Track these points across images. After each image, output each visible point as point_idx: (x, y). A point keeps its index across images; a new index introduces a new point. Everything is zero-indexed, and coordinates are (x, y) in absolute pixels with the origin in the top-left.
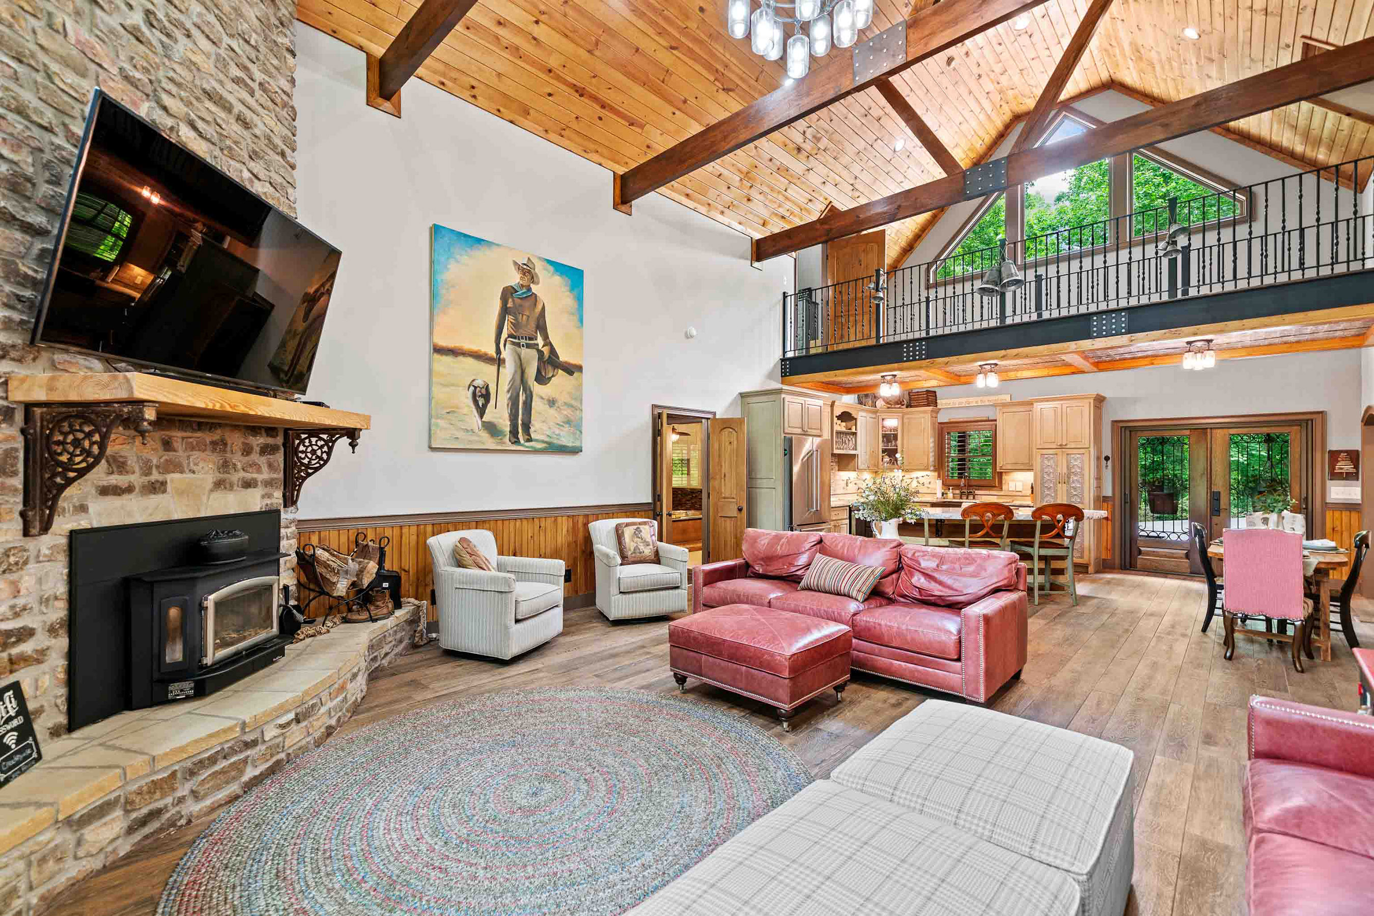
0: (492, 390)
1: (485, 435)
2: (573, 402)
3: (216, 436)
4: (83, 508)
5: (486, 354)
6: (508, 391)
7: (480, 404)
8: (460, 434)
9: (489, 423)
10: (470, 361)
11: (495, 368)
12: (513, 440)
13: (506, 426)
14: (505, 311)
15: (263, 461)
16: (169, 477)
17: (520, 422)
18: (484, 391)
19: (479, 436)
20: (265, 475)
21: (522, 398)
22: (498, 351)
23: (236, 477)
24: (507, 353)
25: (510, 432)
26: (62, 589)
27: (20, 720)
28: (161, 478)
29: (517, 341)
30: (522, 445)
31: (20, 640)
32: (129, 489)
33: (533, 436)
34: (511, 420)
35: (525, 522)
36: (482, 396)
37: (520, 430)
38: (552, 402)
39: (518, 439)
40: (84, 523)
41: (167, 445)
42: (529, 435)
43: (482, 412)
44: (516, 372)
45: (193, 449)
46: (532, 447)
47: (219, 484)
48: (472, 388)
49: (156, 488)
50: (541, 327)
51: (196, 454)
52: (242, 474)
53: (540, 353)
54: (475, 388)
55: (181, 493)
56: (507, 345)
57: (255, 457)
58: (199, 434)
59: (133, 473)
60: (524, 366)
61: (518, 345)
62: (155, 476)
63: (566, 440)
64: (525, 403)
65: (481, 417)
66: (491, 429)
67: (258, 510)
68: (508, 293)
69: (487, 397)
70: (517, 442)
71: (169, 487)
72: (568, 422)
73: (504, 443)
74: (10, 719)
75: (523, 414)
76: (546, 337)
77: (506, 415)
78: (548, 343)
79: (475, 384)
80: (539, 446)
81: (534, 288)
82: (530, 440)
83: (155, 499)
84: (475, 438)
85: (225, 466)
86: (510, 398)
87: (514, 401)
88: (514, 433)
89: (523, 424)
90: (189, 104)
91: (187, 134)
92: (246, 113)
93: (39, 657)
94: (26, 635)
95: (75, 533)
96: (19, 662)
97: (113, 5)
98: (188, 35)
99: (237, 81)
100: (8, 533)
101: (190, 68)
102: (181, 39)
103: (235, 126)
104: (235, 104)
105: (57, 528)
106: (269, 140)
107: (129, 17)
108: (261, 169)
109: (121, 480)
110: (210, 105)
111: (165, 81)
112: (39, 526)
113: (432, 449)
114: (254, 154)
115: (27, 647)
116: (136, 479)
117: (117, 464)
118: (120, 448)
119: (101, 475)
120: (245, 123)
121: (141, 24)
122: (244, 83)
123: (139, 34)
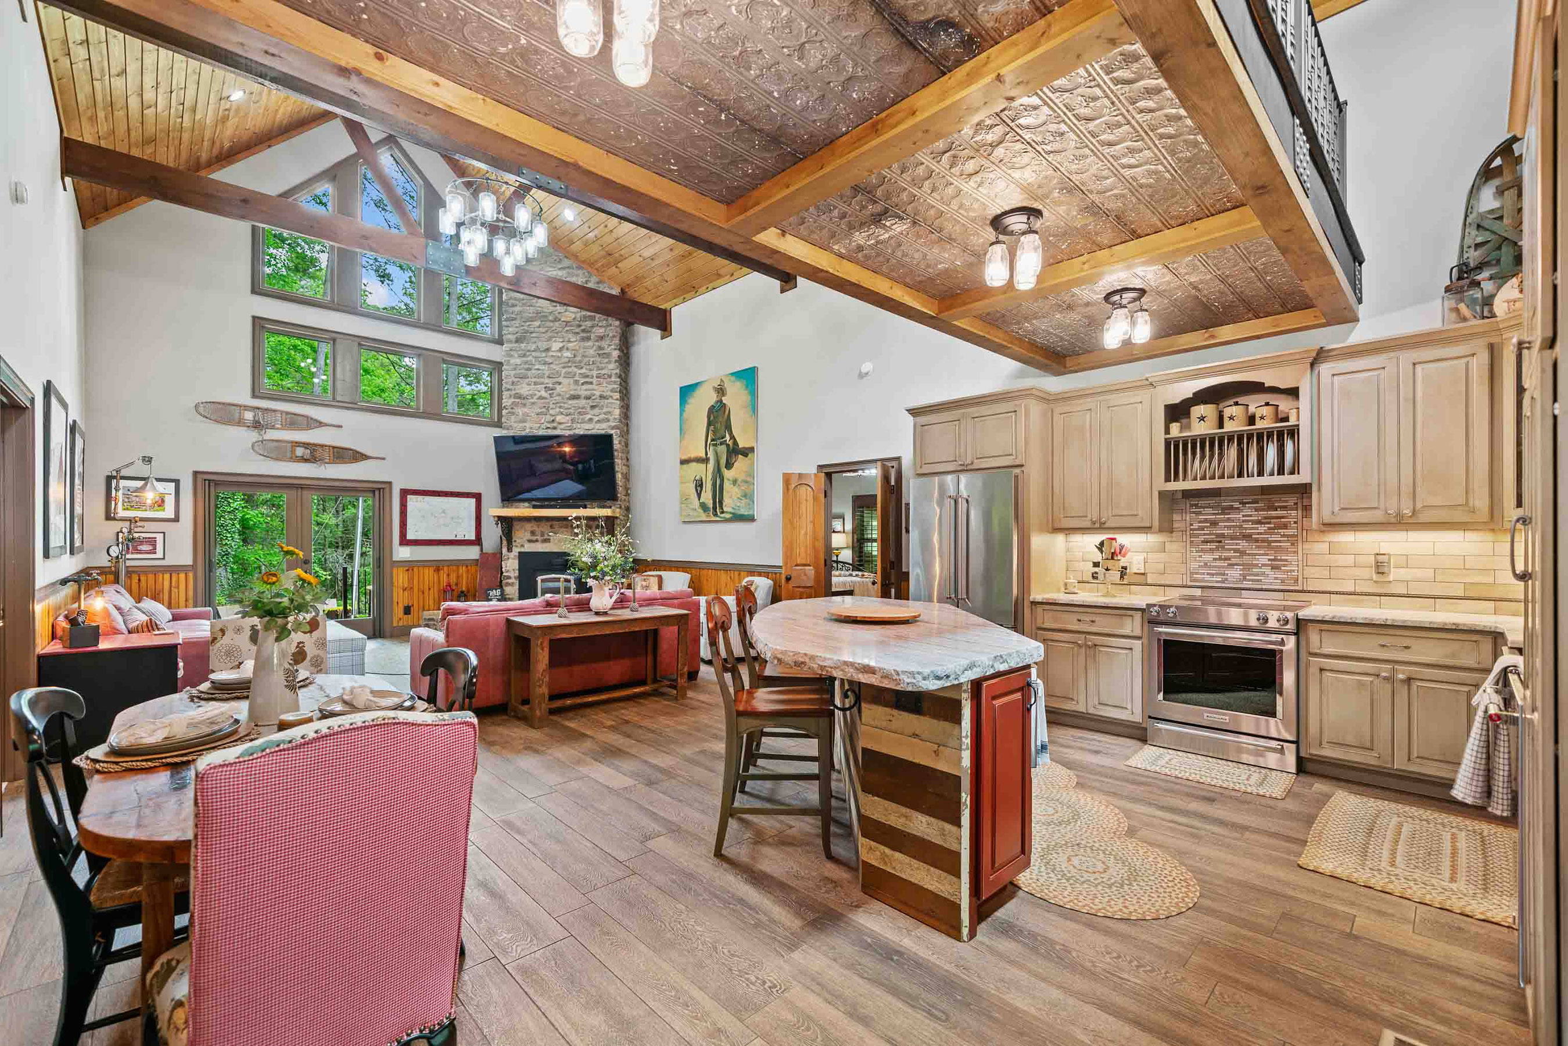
2: (748, 479)
4: (522, 546)
6: (711, 480)
7: (699, 491)
8: (690, 512)
10: (694, 464)
14: (709, 424)
16: (551, 538)
17: (717, 500)
18: (700, 482)
21: (718, 483)
22: (706, 453)
24: (711, 455)
25: (712, 508)
26: (517, 567)
28: (548, 538)
29: (715, 442)
31: (507, 579)
32: (537, 541)
33: (725, 509)
34: (713, 500)
36: (699, 486)
37: (717, 506)
38: (735, 482)
39: (716, 512)
40: (523, 550)
41: (551, 528)
42: (722, 509)
43: (699, 496)
45: (561, 527)
48: (695, 482)
49: (548, 541)
50: (728, 427)
53: (728, 445)
55: (554, 543)
56: (711, 447)
59: (538, 535)
61: (716, 445)
62: (546, 537)
63: (744, 511)
65: (699, 500)
66: (704, 506)
68: (711, 410)
69: (701, 486)
70: (716, 514)
71: (551, 541)
72: (745, 496)
74: (497, 596)
76: (731, 433)
77: (710, 497)
78: (732, 437)
79: (696, 478)
80: (728, 516)
81: (725, 400)
82: (723, 512)
83: (546, 545)
84: (695, 514)
87: (714, 485)
88: (715, 508)
89: (719, 501)
90: (560, 407)
91: (559, 418)
92: (588, 393)
93: (512, 584)
94: (509, 578)
95: (520, 553)
96: (508, 584)
97: (532, 396)
98: (560, 384)
99: (583, 384)
100: (505, 550)
101: (559, 395)
102: (558, 387)
103: (582, 402)
104: (583, 393)
105: (516, 550)
106: (601, 397)
107: (539, 394)
108: (596, 411)
109: (534, 538)
110: (570, 402)
111: (551, 406)
112: (510, 550)
113: (684, 522)
114: (593, 407)
115: (510, 581)
116: (539, 538)
117: (533, 533)
118: (535, 528)
119: (528, 536)
120: (588, 398)
121: (543, 393)
122: (587, 383)
123: (541, 398)
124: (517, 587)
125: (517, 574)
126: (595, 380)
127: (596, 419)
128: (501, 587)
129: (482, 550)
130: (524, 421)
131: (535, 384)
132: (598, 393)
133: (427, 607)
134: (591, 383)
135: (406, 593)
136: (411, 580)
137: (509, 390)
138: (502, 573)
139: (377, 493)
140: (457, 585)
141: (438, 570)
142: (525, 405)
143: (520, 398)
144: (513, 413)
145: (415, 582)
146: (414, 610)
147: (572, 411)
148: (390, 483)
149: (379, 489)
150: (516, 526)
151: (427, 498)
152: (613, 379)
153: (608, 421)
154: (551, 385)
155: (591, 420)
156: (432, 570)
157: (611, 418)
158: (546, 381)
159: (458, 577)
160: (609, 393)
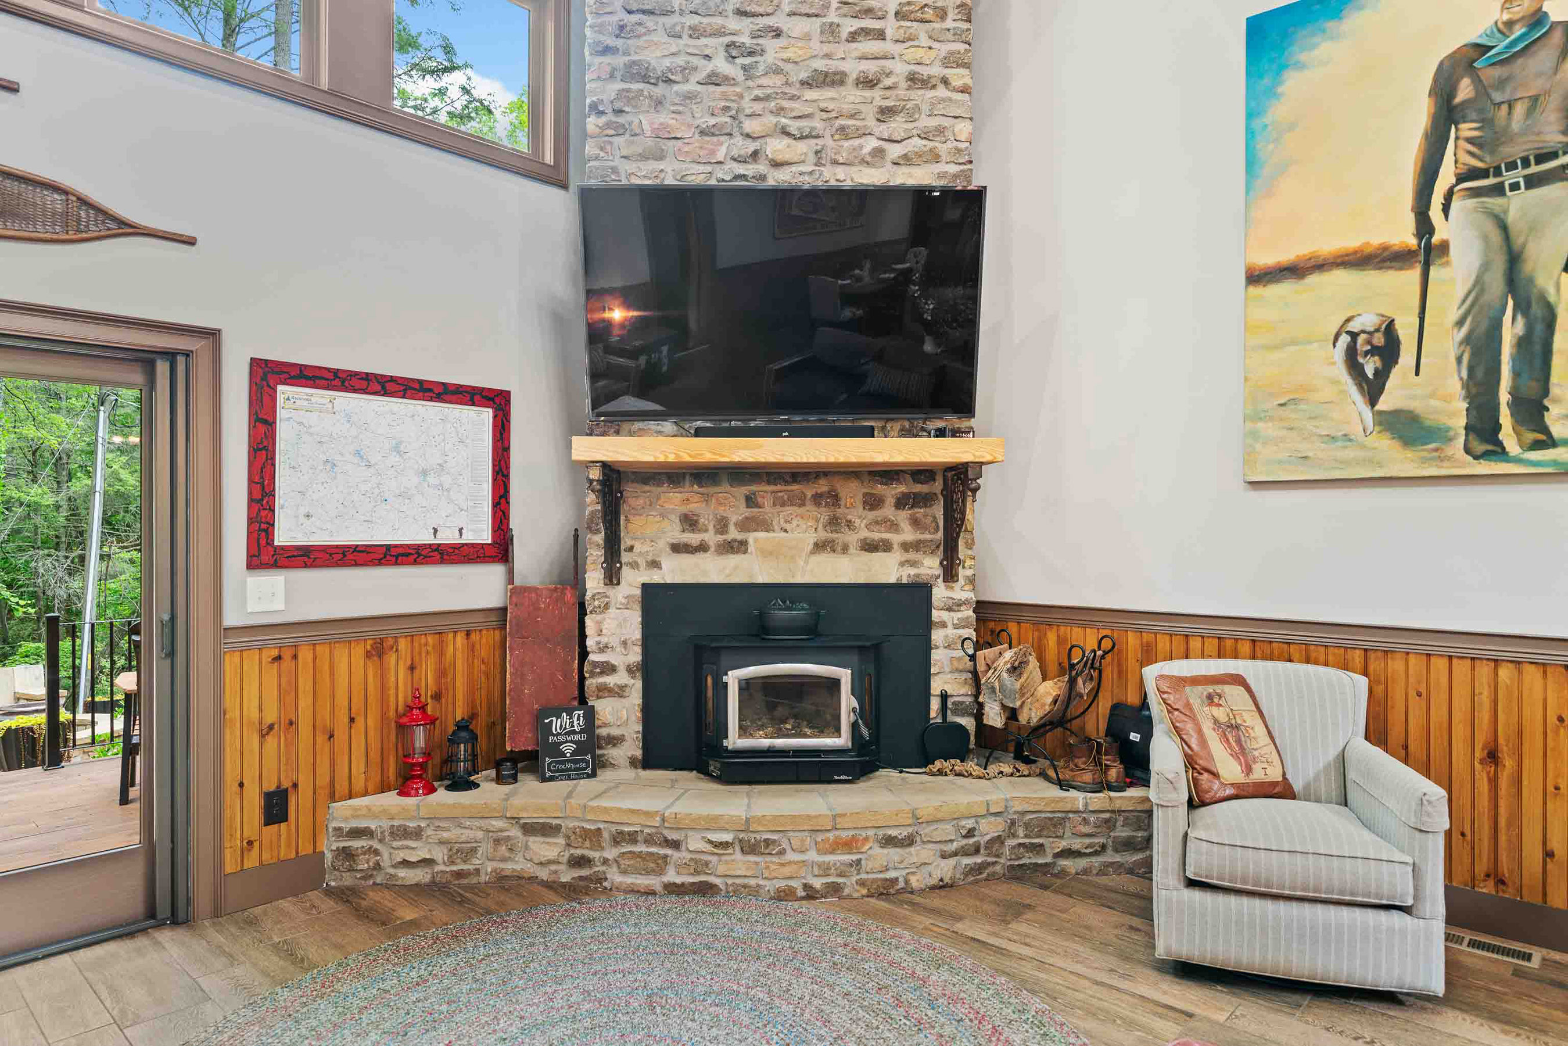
0: (1406, 332)
1: (1385, 444)
3: (823, 486)
4: (655, 564)
5: (1385, 248)
6: (1460, 323)
7: (1370, 372)
8: (1314, 449)
9: (1396, 413)
10: (1340, 275)
11: (1413, 276)
12: (1480, 448)
13: (1453, 414)
14: (1446, 119)
15: (903, 517)
16: (752, 537)
17: (1504, 397)
18: (1379, 340)
19: (1363, 447)
20: (909, 534)
21: (1511, 330)
22: (1424, 227)
23: (851, 538)
24: (1457, 224)
25: (1468, 428)
26: (637, 635)
27: (584, 737)
28: (740, 537)
29: (1491, 181)
30: (1518, 460)
31: (602, 673)
32: (702, 548)
33: (1559, 431)
34: (1470, 397)
35: (1532, 673)
36: (1374, 351)
37: (1505, 418)
39: (1500, 444)
40: (656, 577)
41: (750, 501)
42: (1546, 431)
43: (1373, 389)
44: (1485, 267)
45: (783, 505)
46: (1555, 463)
47: (820, 547)
48: (1345, 339)
49: (738, 547)
51: (789, 510)
52: (864, 534)
54: (1354, 335)
55: (767, 554)
56: (1456, 205)
57: (888, 511)
58: (795, 487)
59: (706, 531)
60: (1518, 241)
61: (1498, 190)
62: (733, 534)
64: (1523, 343)
65: (1373, 401)
66: (1405, 426)
67: (892, 580)
68: (1455, 69)
69: (1389, 351)
70: (1498, 452)
71: (751, 548)
73: (1449, 458)
74: (574, 732)
75: (1516, 374)
77: (1454, 386)
79: (1354, 326)
82: (1545, 443)
83: (733, 560)
85: (834, 523)
86: (1467, 340)
87: (1482, 347)
88: (1483, 429)
89: (1518, 403)
90: (780, 111)
91: (777, 147)
92: (871, 68)
93: (619, 692)
94: (609, 669)
95: (645, 587)
96: (604, 691)
97: (687, 70)
98: (778, 34)
99: (853, 37)
100: (594, 580)
101: (778, 71)
102: (770, 45)
103: (851, 96)
104: (853, 68)
105: (633, 580)
106: (913, 79)
107: (706, 68)
108: (897, 126)
109: (693, 538)
110: (810, 94)
111: (748, 106)
112: (612, 577)
113: (1255, 485)
114: (886, 113)
115: (610, 680)
116: (711, 537)
117: (690, 522)
118: (696, 506)
119: (675, 533)
120: (868, 83)
121: (721, 65)
122: (865, 32)
123: (714, 80)
124: (635, 698)
125: (635, 656)
126: (891, 26)
127: (894, 151)
128: (583, 700)
129: (511, 580)
130: (660, 157)
131: (696, 32)
132: (900, 69)
133: (341, 787)
134: (881, 35)
135: (271, 741)
136: (288, 693)
137: (607, 50)
138: (584, 654)
139: (162, 368)
140: (437, 697)
141: (378, 651)
142: (659, 103)
143: (645, 79)
144: (620, 130)
145: (305, 702)
146: (299, 805)
147: (817, 124)
148: (213, 335)
149: (171, 355)
150: (634, 497)
151: (346, 401)
152: (949, 23)
153: (936, 158)
154: (745, 39)
155: (878, 153)
156: (359, 651)
157: (943, 149)
158: (733, 23)
159: (442, 673)
160: (936, 70)
